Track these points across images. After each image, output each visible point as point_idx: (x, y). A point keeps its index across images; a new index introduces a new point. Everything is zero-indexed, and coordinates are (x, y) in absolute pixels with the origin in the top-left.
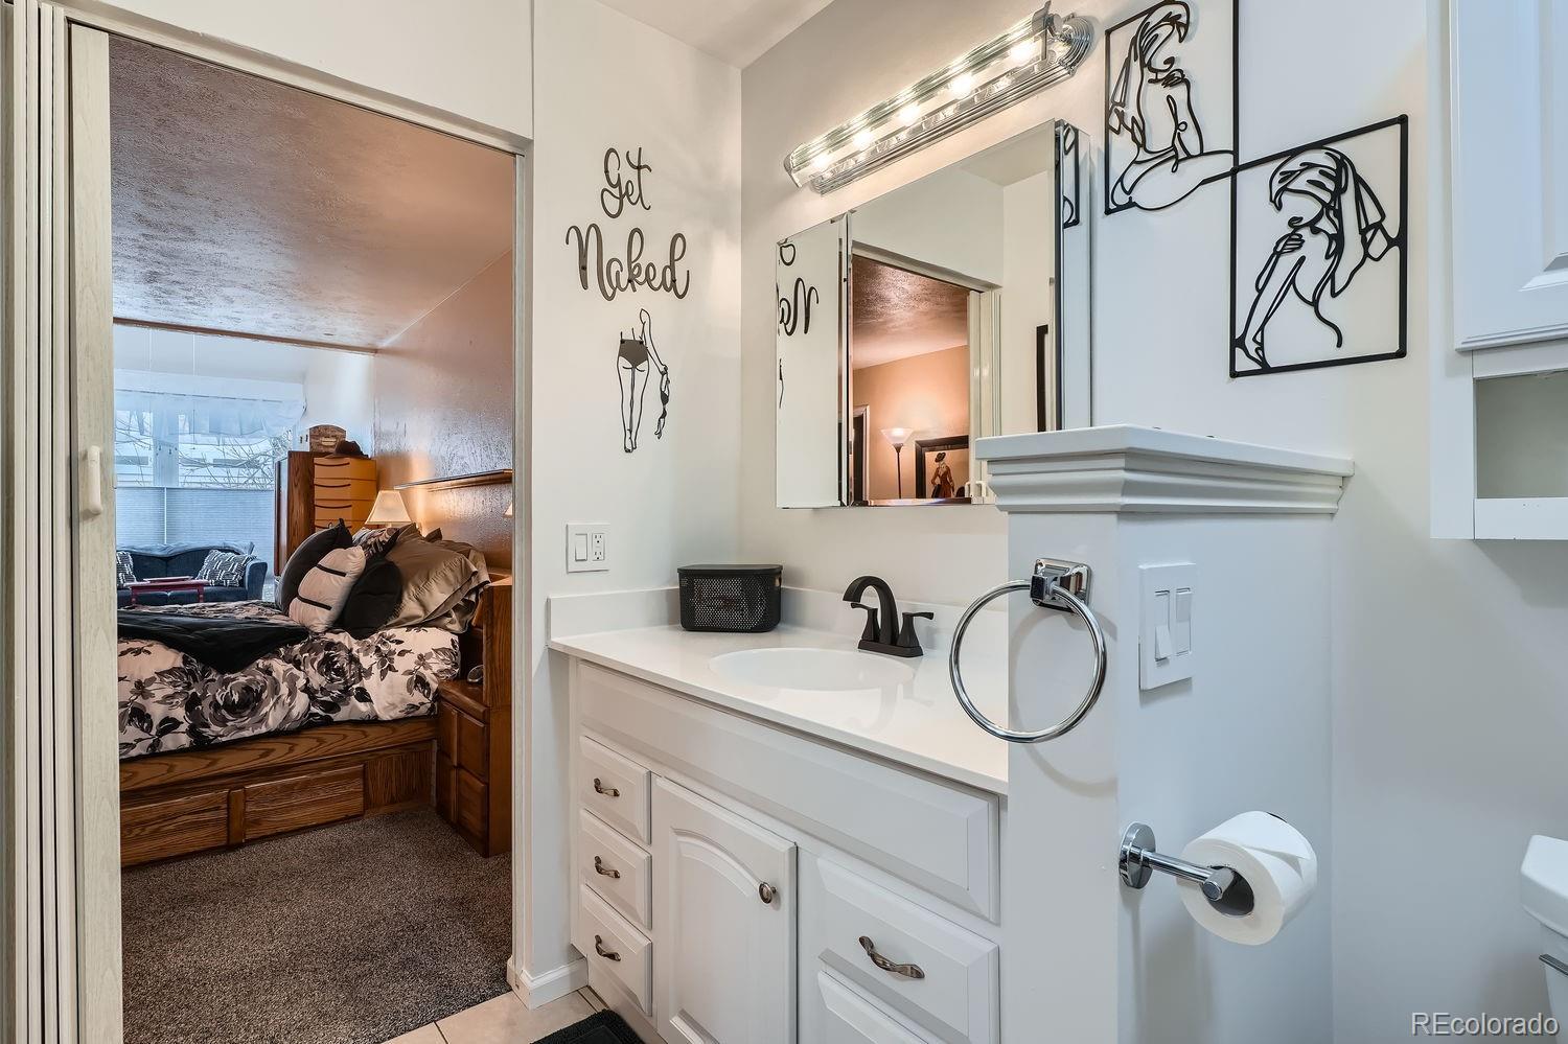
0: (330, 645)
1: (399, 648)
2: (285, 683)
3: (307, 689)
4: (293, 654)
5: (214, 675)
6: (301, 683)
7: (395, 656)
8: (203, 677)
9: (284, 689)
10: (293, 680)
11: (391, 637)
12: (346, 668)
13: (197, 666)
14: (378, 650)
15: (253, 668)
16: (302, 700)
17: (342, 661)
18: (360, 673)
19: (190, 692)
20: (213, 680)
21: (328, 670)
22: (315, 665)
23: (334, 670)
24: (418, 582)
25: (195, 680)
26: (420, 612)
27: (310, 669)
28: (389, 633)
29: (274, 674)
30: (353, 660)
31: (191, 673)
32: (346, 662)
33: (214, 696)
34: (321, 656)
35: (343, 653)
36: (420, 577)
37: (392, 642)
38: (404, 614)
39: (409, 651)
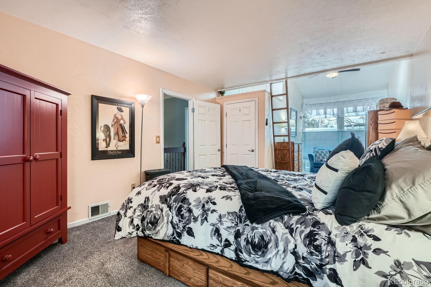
0: (316, 224)
1: (375, 245)
2: (282, 243)
3: (294, 253)
4: (291, 223)
5: (248, 222)
6: (291, 247)
7: (370, 252)
8: (245, 222)
9: (281, 247)
10: (287, 242)
11: (368, 231)
12: (324, 248)
13: (244, 214)
14: (354, 240)
15: (267, 224)
16: (290, 260)
17: (321, 240)
18: (334, 256)
19: (237, 228)
20: (248, 225)
21: (310, 244)
22: (303, 236)
23: (314, 246)
24: (403, 185)
25: (241, 222)
26: (403, 214)
27: (298, 238)
28: (368, 225)
29: (277, 233)
30: (331, 243)
31: (240, 217)
32: (324, 242)
33: (247, 235)
34: (308, 230)
35: (323, 234)
36: (405, 181)
37: (369, 236)
38: (385, 211)
39: (385, 252)
